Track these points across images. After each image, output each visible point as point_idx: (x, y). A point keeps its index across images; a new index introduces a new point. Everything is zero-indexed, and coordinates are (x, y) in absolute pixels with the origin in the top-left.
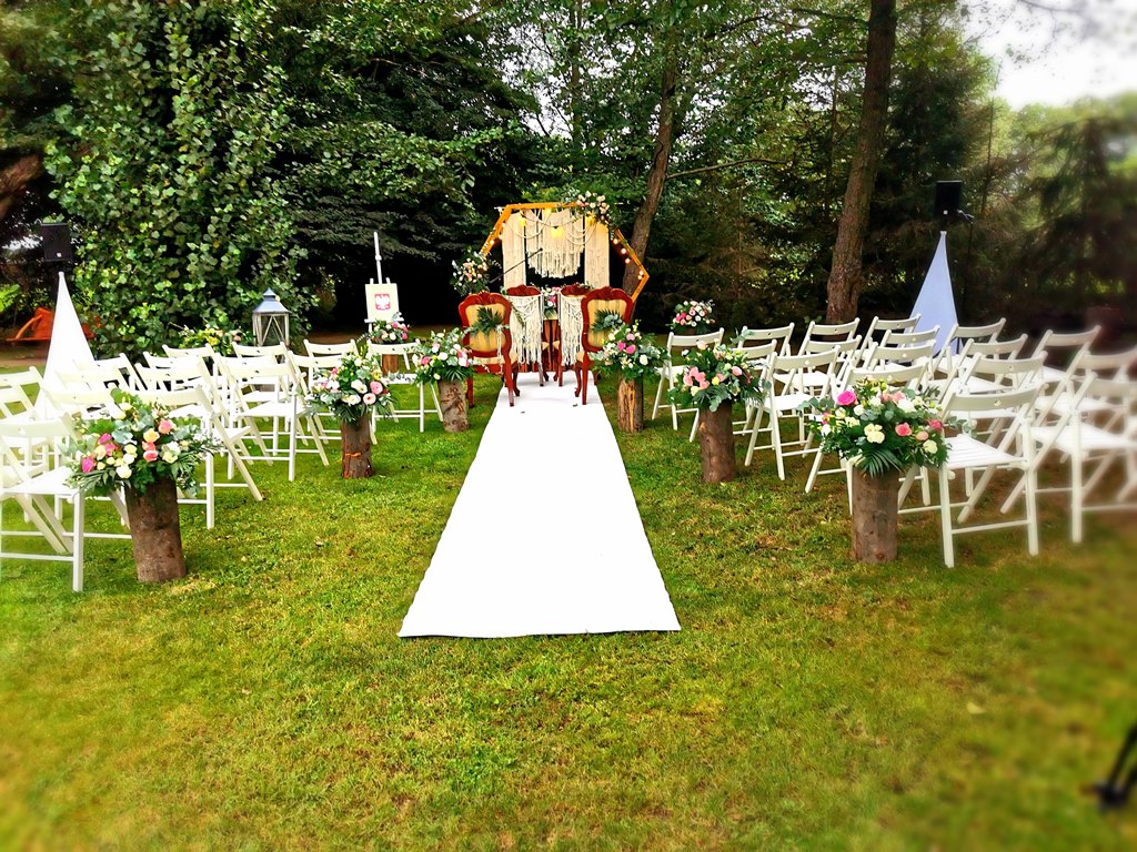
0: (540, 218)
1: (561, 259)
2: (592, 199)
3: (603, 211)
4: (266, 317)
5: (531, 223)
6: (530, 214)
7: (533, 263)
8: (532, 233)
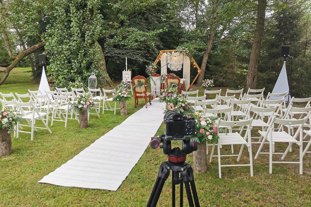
0: (171, 54)
1: (177, 65)
2: (184, 49)
3: (187, 52)
4: (91, 79)
5: (169, 55)
6: (169, 53)
7: (169, 67)
8: (169, 58)
